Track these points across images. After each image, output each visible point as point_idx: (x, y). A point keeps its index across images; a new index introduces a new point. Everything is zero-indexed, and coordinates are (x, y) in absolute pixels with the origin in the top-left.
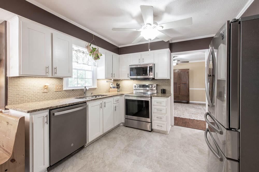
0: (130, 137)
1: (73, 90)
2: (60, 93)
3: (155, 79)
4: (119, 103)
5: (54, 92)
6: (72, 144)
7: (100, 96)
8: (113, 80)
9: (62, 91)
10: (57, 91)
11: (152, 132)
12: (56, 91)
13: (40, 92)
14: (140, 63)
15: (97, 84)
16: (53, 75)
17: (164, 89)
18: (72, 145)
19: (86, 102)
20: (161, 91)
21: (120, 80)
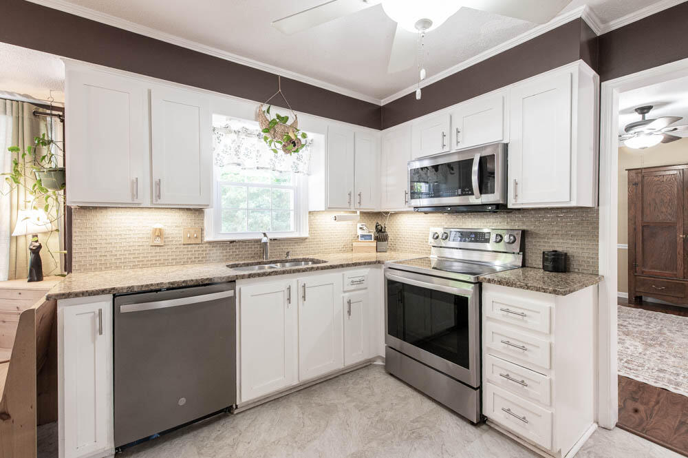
0: (381, 420)
1: (232, 242)
2: (197, 249)
3: (510, 206)
4: (366, 288)
5: (180, 244)
6: (183, 399)
7: (310, 263)
8: (358, 213)
9: (202, 244)
10: (189, 244)
11: (484, 427)
12: (184, 244)
13: (144, 244)
14: (446, 149)
15: (310, 225)
16: (154, 202)
17: (559, 249)
18: (182, 401)
19: (235, 281)
20: (545, 260)
21: (387, 213)
